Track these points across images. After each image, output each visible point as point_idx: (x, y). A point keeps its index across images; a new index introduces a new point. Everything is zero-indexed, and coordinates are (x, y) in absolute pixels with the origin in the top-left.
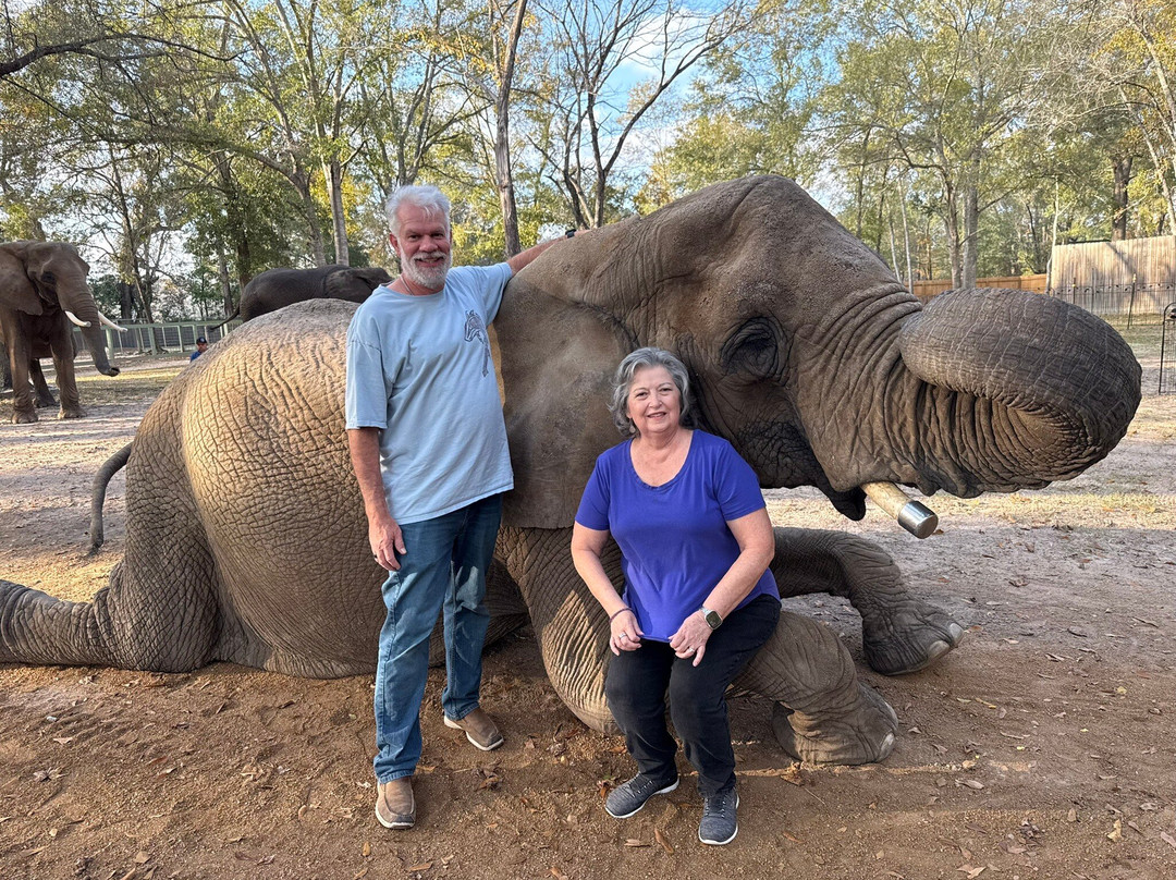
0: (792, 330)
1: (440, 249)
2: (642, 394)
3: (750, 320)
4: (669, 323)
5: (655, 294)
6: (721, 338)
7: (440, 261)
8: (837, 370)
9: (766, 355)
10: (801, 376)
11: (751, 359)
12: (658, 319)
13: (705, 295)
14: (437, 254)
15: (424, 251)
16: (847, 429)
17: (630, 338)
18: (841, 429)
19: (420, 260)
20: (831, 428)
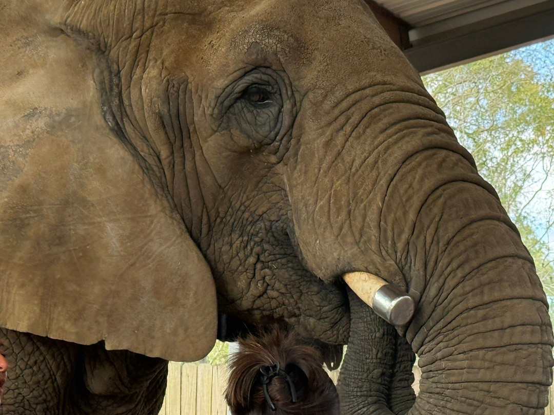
0: (303, 93)
3: (256, 68)
4: (163, 63)
5: (152, 27)
6: (221, 83)
8: (343, 147)
9: (267, 114)
10: (302, 147)
11: (249, 116)
12: (150, 57)
13: (213, 38)
16: (339, 210)
17: (111, 72)
18: (333, 209)
20: (321, 207)
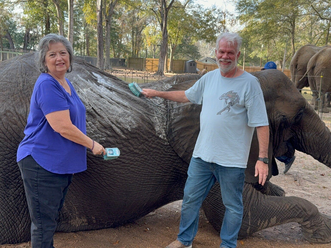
1: (230, 58)
2: (52, 55)
7: (229, 63)
14: (229, 61)
15: (223, 58)
19: (222, 61)
